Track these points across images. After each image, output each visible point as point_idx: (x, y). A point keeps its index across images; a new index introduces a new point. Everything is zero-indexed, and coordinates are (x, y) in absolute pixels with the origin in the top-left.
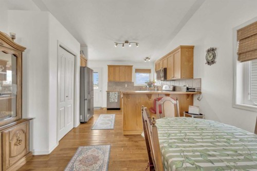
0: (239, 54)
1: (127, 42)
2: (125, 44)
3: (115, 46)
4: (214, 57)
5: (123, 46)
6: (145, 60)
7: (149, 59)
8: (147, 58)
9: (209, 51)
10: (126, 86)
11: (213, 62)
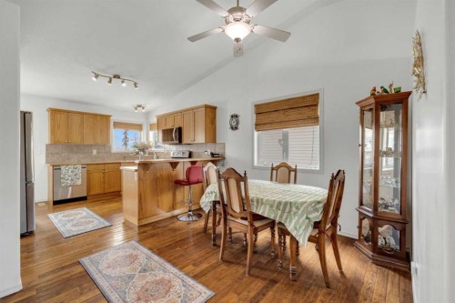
0: (256, 125)
1: (117, 77)
2: (114, 80)
3: (94, 79)
4: (238, 123)
5: (110, 82)
6: (136, 109)
7: (143, 108)
8: (140, 106)
9: (232, 116)
10: (95, 152)
11: (236, 128)
